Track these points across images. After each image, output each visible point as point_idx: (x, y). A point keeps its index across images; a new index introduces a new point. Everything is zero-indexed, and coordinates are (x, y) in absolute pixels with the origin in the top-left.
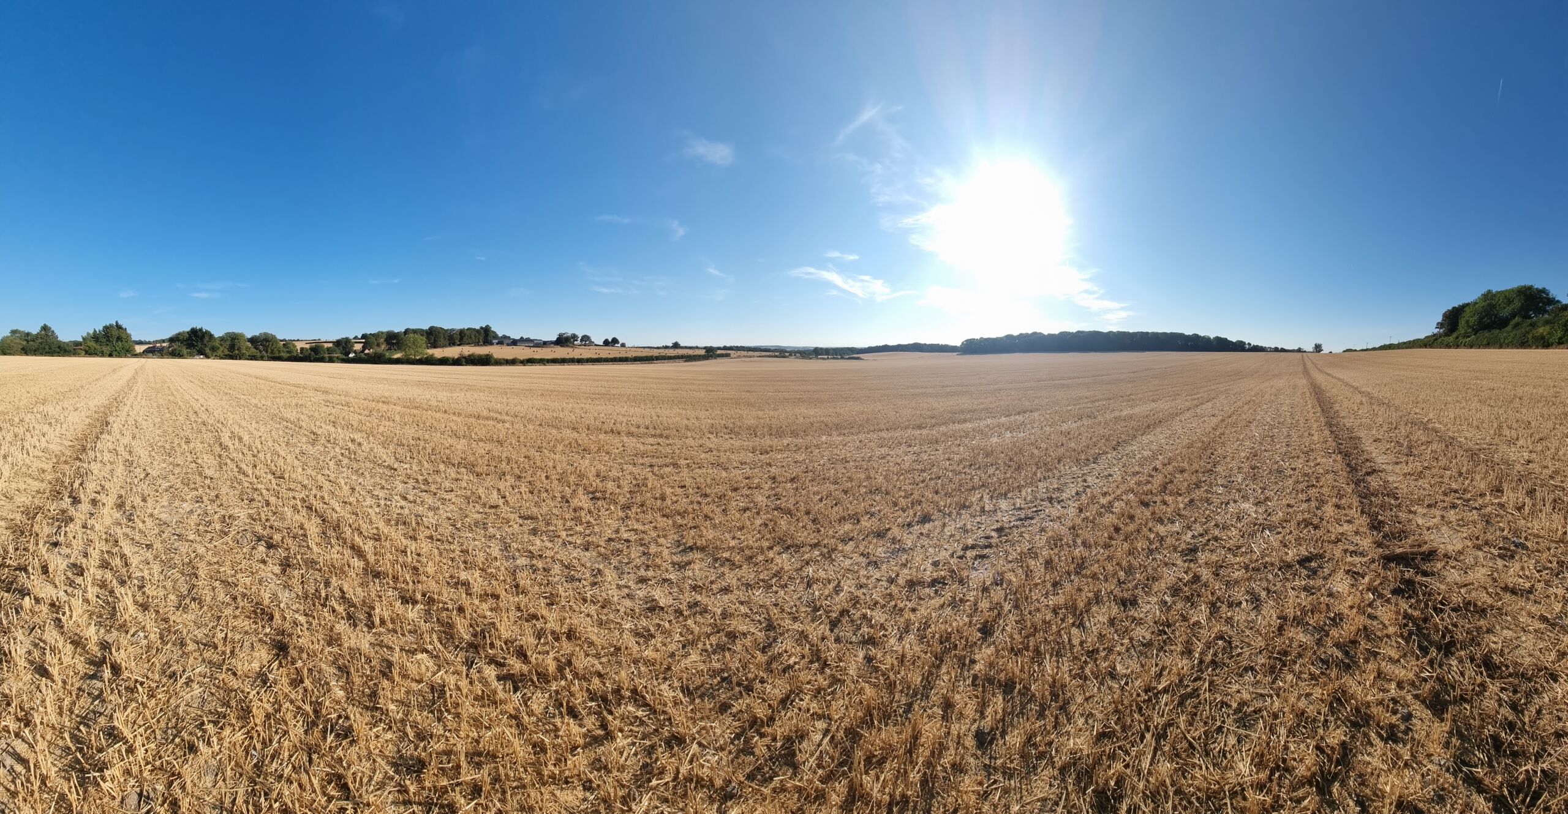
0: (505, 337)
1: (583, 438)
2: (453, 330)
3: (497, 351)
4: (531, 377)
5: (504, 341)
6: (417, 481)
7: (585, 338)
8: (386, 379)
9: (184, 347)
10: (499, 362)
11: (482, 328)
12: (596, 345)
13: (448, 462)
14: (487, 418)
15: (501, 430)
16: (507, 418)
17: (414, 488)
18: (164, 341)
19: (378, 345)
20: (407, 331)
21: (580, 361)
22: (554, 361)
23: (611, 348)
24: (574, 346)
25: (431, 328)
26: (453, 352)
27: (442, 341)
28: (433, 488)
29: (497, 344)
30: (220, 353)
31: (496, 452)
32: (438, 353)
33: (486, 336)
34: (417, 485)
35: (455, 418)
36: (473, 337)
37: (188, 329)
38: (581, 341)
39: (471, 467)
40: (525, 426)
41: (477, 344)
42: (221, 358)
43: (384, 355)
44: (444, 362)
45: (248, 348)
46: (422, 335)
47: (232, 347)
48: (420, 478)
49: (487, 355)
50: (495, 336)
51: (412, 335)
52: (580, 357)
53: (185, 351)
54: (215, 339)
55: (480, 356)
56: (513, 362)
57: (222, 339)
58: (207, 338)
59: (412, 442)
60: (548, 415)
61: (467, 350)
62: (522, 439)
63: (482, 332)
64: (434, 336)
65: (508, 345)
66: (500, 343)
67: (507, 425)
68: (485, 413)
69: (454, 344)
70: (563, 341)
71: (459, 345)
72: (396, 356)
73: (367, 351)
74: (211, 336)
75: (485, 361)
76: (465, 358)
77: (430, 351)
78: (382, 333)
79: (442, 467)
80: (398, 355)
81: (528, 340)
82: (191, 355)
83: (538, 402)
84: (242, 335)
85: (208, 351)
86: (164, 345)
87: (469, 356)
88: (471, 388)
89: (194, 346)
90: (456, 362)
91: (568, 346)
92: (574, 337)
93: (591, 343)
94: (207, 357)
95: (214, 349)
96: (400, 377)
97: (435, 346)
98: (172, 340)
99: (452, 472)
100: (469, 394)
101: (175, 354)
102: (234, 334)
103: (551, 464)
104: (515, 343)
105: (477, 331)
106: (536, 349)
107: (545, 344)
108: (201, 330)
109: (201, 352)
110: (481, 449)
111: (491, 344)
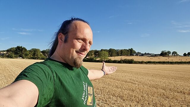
0: (139, 53)
1: (167, 93)
2: (118, 50)
3: (135, 58)
4: (149, 69)
5: (138, 54)
6: (103, 100)
7: (175, 53)
8: (94, 68)
9: (14, 54)
10: (136, 63)
11: (129, 49)
12: (180, 56)
13: (114, 95)
14: (129, 82)
15: (134, 86)
16: (136, 83)
17: (102, 102)
18: (4, 51)
19: (91, 55)
20: (102, 50)
21: (172, 63)
22: (160, 63)
23: (187, 57)
24: (169, 56)
25: (110, 49)
26: (118, 58)
27: (114, 54)
28: (108, 102)
29: (136, 55)
30: (29, 56)
31: (131, 94)
32: (113, 58)
33: (131, 52)
34: (103, 102)
35: (117, 81)
36: (126, 52)
37: (16, 47)
38: (172, 54)
39: (121, 97)
40: (143, 86)
41: (127, 55)
42: (29, 59)
43: (93, 59)
44: (115, 62)
45: (41, 55)
46: (107, 52)
47: (34, 54)
48: (104, 99)
49: (132, 60)
50: (135, 52)
51: (103, 52)
52: (172, 61)
53: (13, 55)
54: (27, 51)
55: (128, 60)
56: (142, 63)
57: (30, 51)
58: (24, 51)
59: (102, 88)
60: (153, 83)
61: (124, 58)
62: (141, 90)
63: (130, 51)
64: (111, 52)
65: (140, 56)
66: (137, 55)
67: (136, 85)
68: (129, 80)
69: (119, 55)
70: (163, 54)
71: (120, 56)
72: (97, 59)
73: (87, 57)
74: (26, 50)
75: (131, 62)
76: (123, 60)
77: (110, 58)
78: (93, 51)
79: (111, 96)
80: (98, 59)
81: (148, 54)
82: (16, 57)
83: (150, 78)
84: (39, 50)
85: (24, 55)
86: (4, 53)
87: (124, 60)
88: (124, 72)
89: (18, 53)
90: (119, 62)
91: (166, 56)
92: (169, 52)
93: (177, 55)
94: (23, 58)
95: (26, 55)
96: (99, 67)
97: (111, 56)
98: (8, 51)
99: (115, 98)
100: (123, 74)
101: (9, 57)
102: (36, 49)
103: (151, 100)
104: (142, 55)
105: (128, 50)
106: (151, 58)
107: (156, 55)
108: (21, 47)
109: (20, 56)
110: (126, 92)
111: (133, 55)
